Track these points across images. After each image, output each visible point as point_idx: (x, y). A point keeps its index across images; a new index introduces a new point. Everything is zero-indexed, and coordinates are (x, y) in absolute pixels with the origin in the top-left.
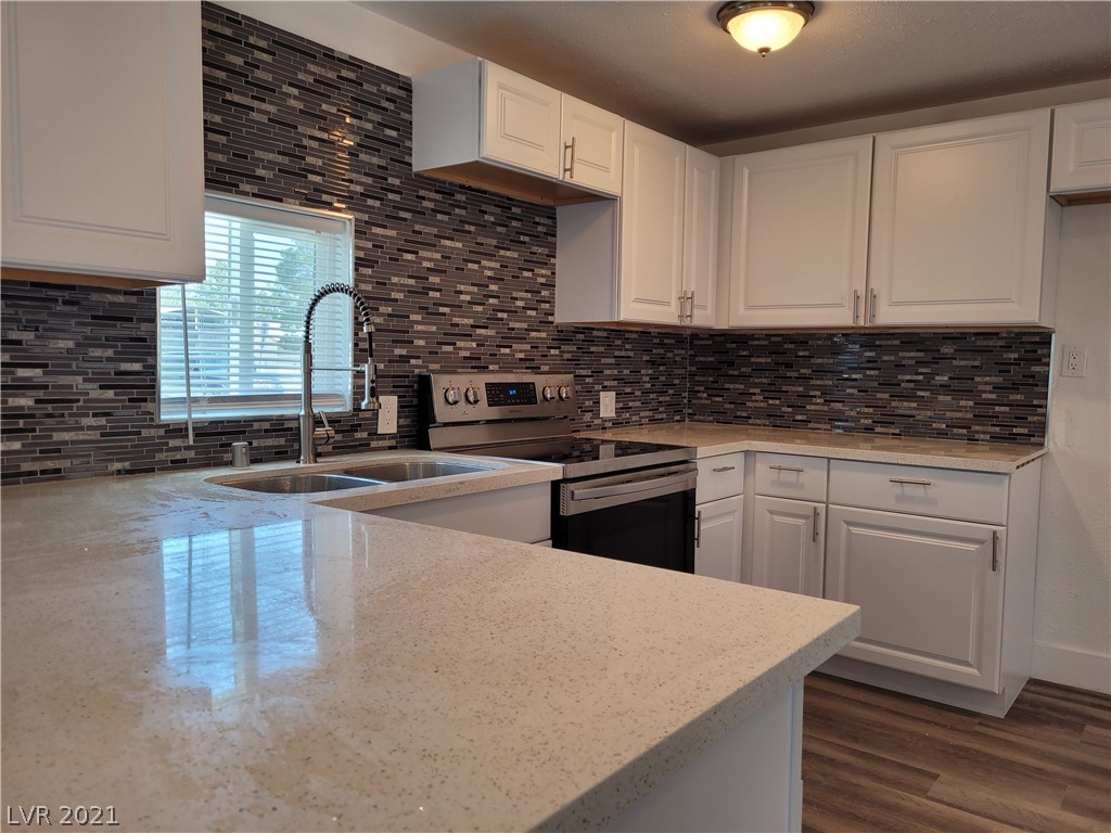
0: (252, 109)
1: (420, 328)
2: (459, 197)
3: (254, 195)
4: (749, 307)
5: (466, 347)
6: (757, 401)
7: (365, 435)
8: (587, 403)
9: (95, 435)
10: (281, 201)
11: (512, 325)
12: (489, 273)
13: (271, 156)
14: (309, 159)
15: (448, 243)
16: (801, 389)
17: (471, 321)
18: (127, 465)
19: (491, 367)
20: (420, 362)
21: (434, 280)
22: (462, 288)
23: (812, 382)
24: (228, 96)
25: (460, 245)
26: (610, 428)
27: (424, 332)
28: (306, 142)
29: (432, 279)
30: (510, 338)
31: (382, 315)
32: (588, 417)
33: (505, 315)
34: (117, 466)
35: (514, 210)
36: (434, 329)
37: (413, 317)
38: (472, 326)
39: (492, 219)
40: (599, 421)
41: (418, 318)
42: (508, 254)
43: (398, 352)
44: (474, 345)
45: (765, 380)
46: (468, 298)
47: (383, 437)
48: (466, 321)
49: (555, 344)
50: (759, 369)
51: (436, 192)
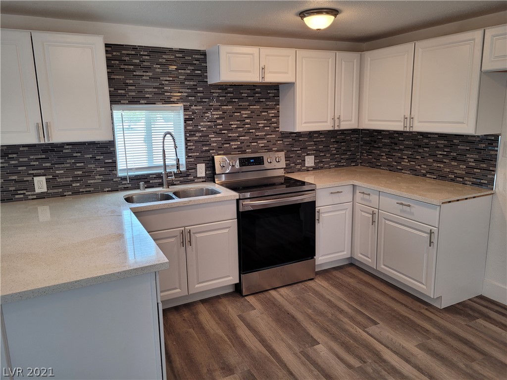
0: (143, 76)
1: (213, 139)
2: (229, 89)
3: (145, 104)
4: (369, 120)
5: (234, 144)
6: (384, 159)
7: (192, 178)
8: (298, 161)
9: (100, 181)
10: (155, 104)
11: (257, 134)
12: (245, 116)
13: (151, 90)
14: (166, 88)
15: (225, 107)
16: (400, 155)
17: (237, 135)
18: (110, 189)
19: (247, 151)
20: (214, 151)
21: (220, 121)
22: (232, 123)
23: (404, 152)
24: (135, 73)
25: (231, 107)
26: (311, 170)
27: (215, 141)
28: (163, 82)
29: (218, 121)
30: (256, 139)
31: (197, 136)
32: (299, 167)
33: (254, 131)
34: (107, 189)
35: (257, 90)
36: (220, 139)
37: (210, 136)
38: (237, 136)
39: (246, 95)
40: (306, 168)
41: (213, 136)
42: (254, 107)
43: (204, 148)
44: (239, 143)
45: (387, 150)
46: (235, 126)
47: (200, 178)
48: (235, 135)
49: (281, 139)
50: (385, 145)
51: (219, 89)
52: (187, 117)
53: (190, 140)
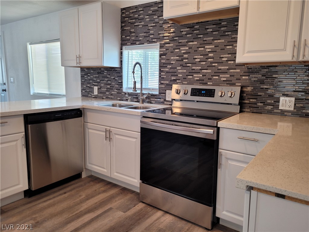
0: (139, 25)
1: (180, 71)
2: (196, 27)
3: (139, 44)
7: (163, 100)
8: (269, 101)
9: (116, 93)
10: (143, 44)
11: (219, 68)
12: (209, 50)
13: (142, 34)
14: (151, 32)
15: (191, 43)
17: (200, 68)
18: (120, 99)
19: (209, 83)
20: (180, 81)
21: (186, 56)
22: (196, 57)
24: (135, 24)
25: (196, 43)
27: (181, 72)
28: (150, 28)
29: (185, 56)
30: (218, 72)
31: (168, 68)
32: (270, 107)
33: (216, 64)
34: (119, 99)
35: (223, 23)
36: (185, 71)
37: (178, 68)
38: (200, 69)
39: (211, 30)
40: (279, 111)
41: (180, 68)
42: (219, 41)
43: (173, 78)
44: (201, 76)
46: (199, 60)
47: (168, 101)
48: (198, 68)
49: (247, 74)
51: (187, 28)
52: (162, 53)
53: (163, 71)
